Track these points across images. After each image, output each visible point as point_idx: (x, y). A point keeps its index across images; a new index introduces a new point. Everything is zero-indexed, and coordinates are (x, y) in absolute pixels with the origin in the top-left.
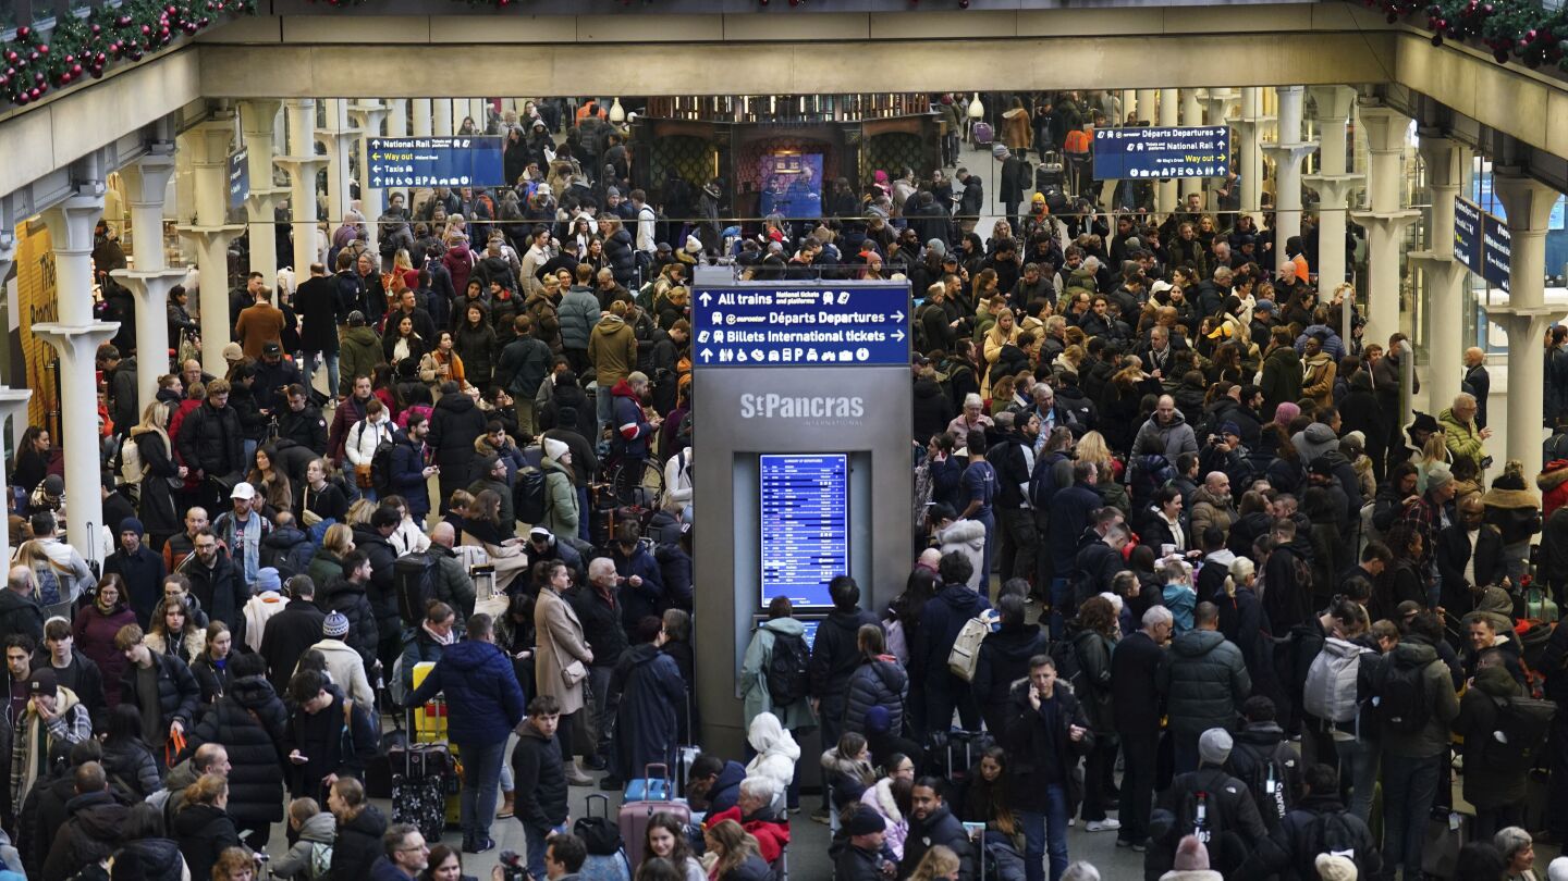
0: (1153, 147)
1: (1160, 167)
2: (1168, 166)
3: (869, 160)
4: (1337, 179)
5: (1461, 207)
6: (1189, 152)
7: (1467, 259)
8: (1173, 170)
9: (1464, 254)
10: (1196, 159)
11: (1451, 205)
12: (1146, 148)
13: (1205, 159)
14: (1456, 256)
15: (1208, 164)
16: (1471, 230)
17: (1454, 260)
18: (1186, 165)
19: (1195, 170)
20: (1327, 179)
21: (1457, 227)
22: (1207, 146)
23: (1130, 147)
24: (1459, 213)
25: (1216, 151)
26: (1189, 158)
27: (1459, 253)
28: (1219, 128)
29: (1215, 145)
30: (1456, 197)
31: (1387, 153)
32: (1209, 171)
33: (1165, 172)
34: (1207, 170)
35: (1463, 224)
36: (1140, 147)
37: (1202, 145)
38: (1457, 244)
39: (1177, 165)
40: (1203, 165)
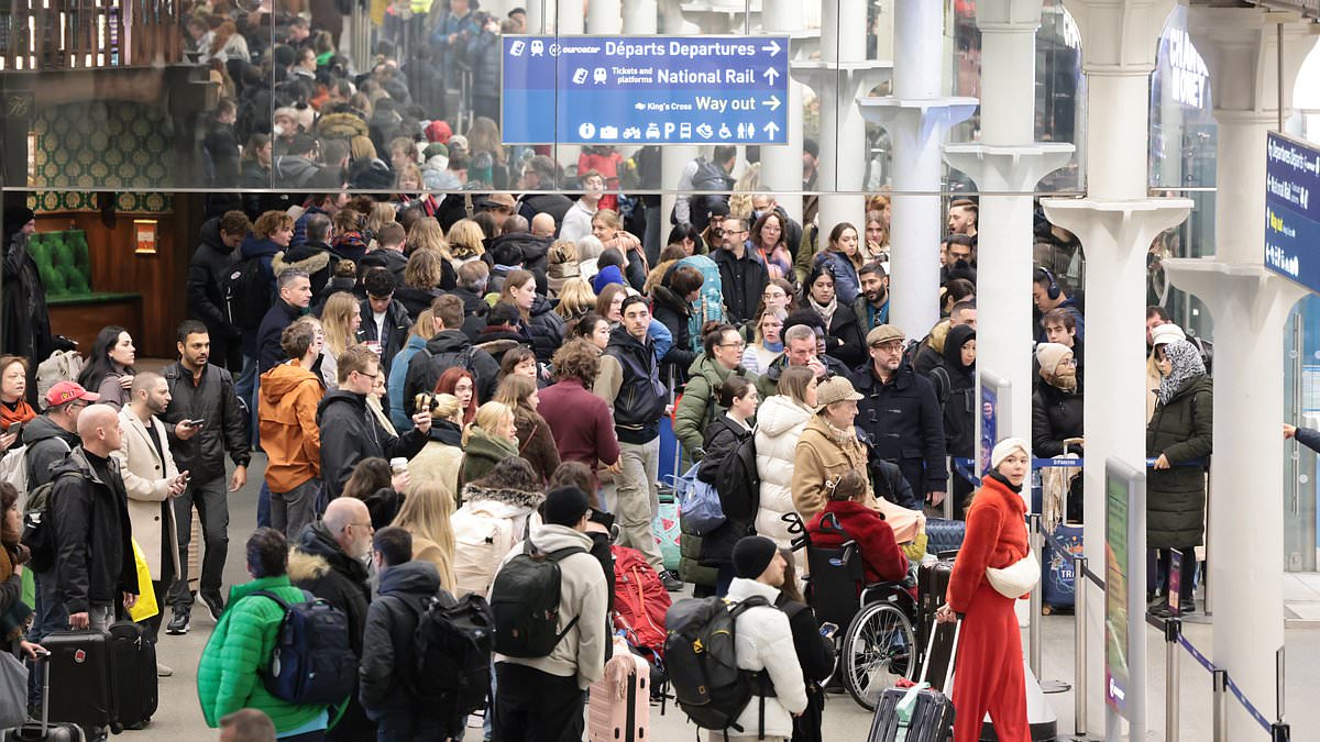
0: (626, 76)
1: (641, 120)
2: (660, 119)
3: (51, 157)
4: (1016, 153)
5: (1282, 154)
6: (702, 89)
7: (1293, 266)
8: (669, 127)
9: (1288, 255)
10: (719, 105)
11: (1258, 151)
12: (612, 77)
13: (737, 105)
14: (1269, 265)
15: (744, 117)
16: (1304, 200)
17: (1266, 274)
18: (696, 117)
19: (716, 129)
20: (993, 151)
21: (1273, 200)
22: (741, 79)
23: (579, 76)
24: (1277, 170)
25: (760, 89)
26: (703, 103)
27: (1277, 254)
28: (767, 41)
29: (759, 76)
30: (1271, 136)
31: (1120, 74)
32: (747, 130)
33: (652, 131)
34: (741, 129)
35: (1284, 191)
36: (600, 76)
37: (730, 75)
38: (1273, 238)
39: (677, 117)
40: (732, 118)
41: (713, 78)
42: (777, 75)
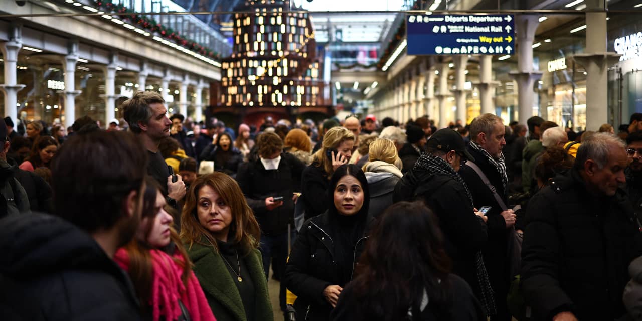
0: (454, 29)
1: (460, 46)
2: (467, 45)
6: (483, 34)
8: (470, 48)
10: (489, 40)
12: (448, 30)
13: (495, 40)
15: (499, 44)
18: (480, 44)
19: (488, 48)
22: (497, 30)
23: (436, 29)
25: (504, 34)
26: (482, 39)
28: (507, 15)
29: (503, 29)
32: (499, 49)
33: (464, 50)
34: (497, 48)
36: (444, 29)
37: (493, 28)
39: (473, 44)
40: (494, 45)
41: (486, 29)
42: (511, 29)
